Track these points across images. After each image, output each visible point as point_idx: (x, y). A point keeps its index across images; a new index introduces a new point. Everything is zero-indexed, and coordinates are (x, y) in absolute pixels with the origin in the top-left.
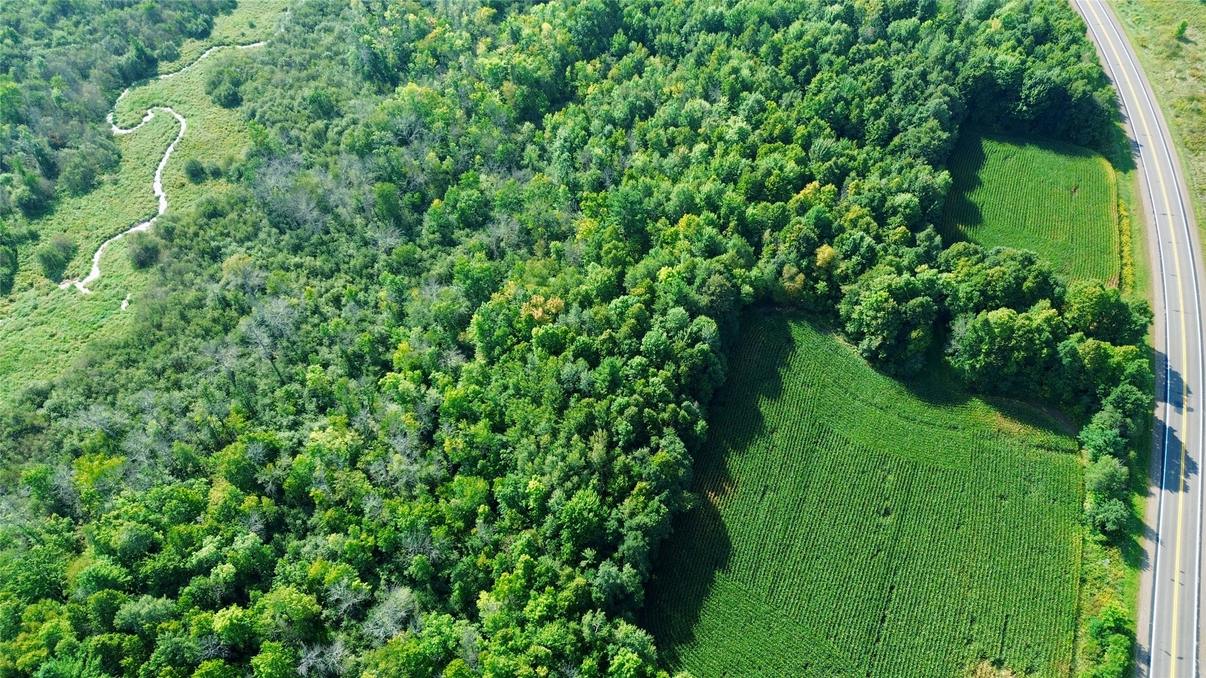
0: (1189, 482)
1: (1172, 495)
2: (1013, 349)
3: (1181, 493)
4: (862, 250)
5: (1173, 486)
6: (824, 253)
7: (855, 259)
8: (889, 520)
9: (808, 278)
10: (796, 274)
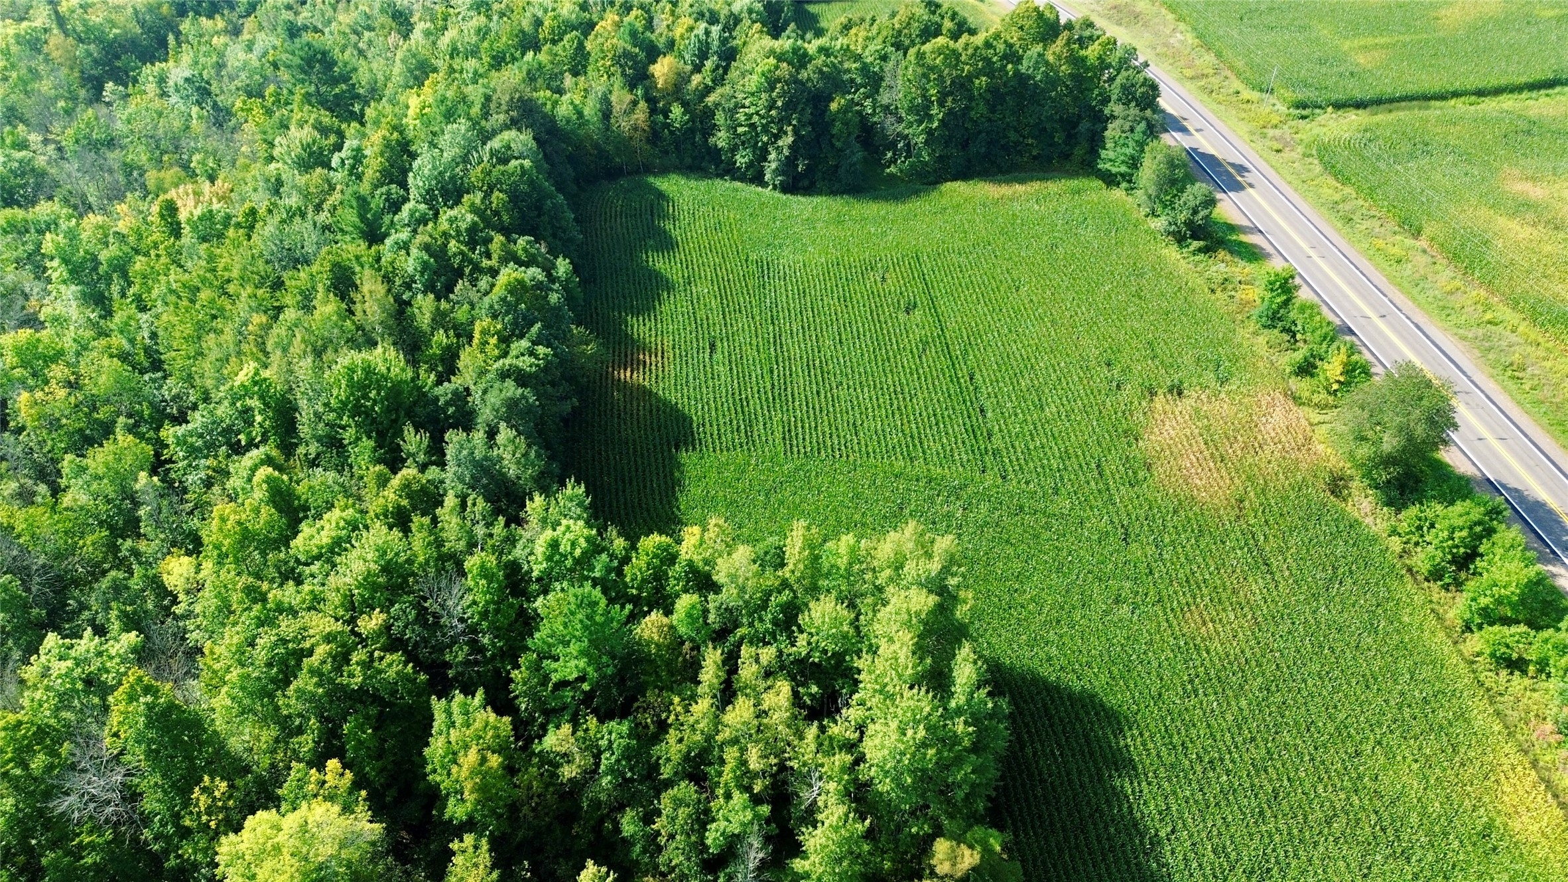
0: (1250, 180)
1: (1242, 193)
2: (970, 78)
3: (1250, 190)
4: (715, 45)
5: (1238, 187)
6: (662, 69)
7: (709, 64)
8: (918, 314)
9: (653, 111)
10: (635, 103)
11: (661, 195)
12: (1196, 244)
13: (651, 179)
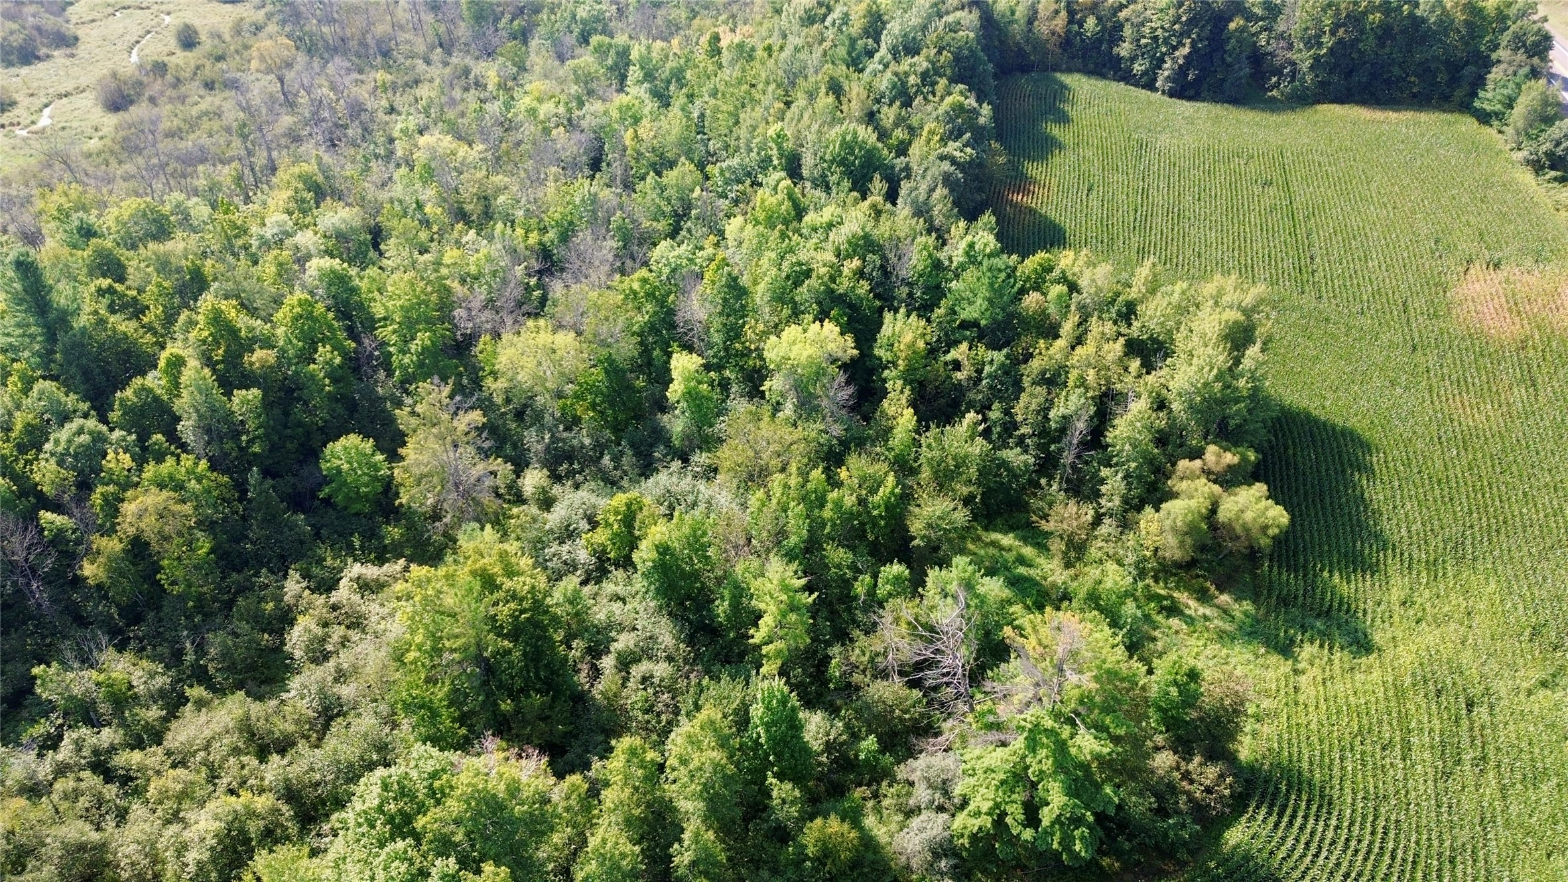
9: (1071, 21)
10: (1057, 12)
11: (1064, 87)
12: (1553, 174)
13: (1058, 75)
